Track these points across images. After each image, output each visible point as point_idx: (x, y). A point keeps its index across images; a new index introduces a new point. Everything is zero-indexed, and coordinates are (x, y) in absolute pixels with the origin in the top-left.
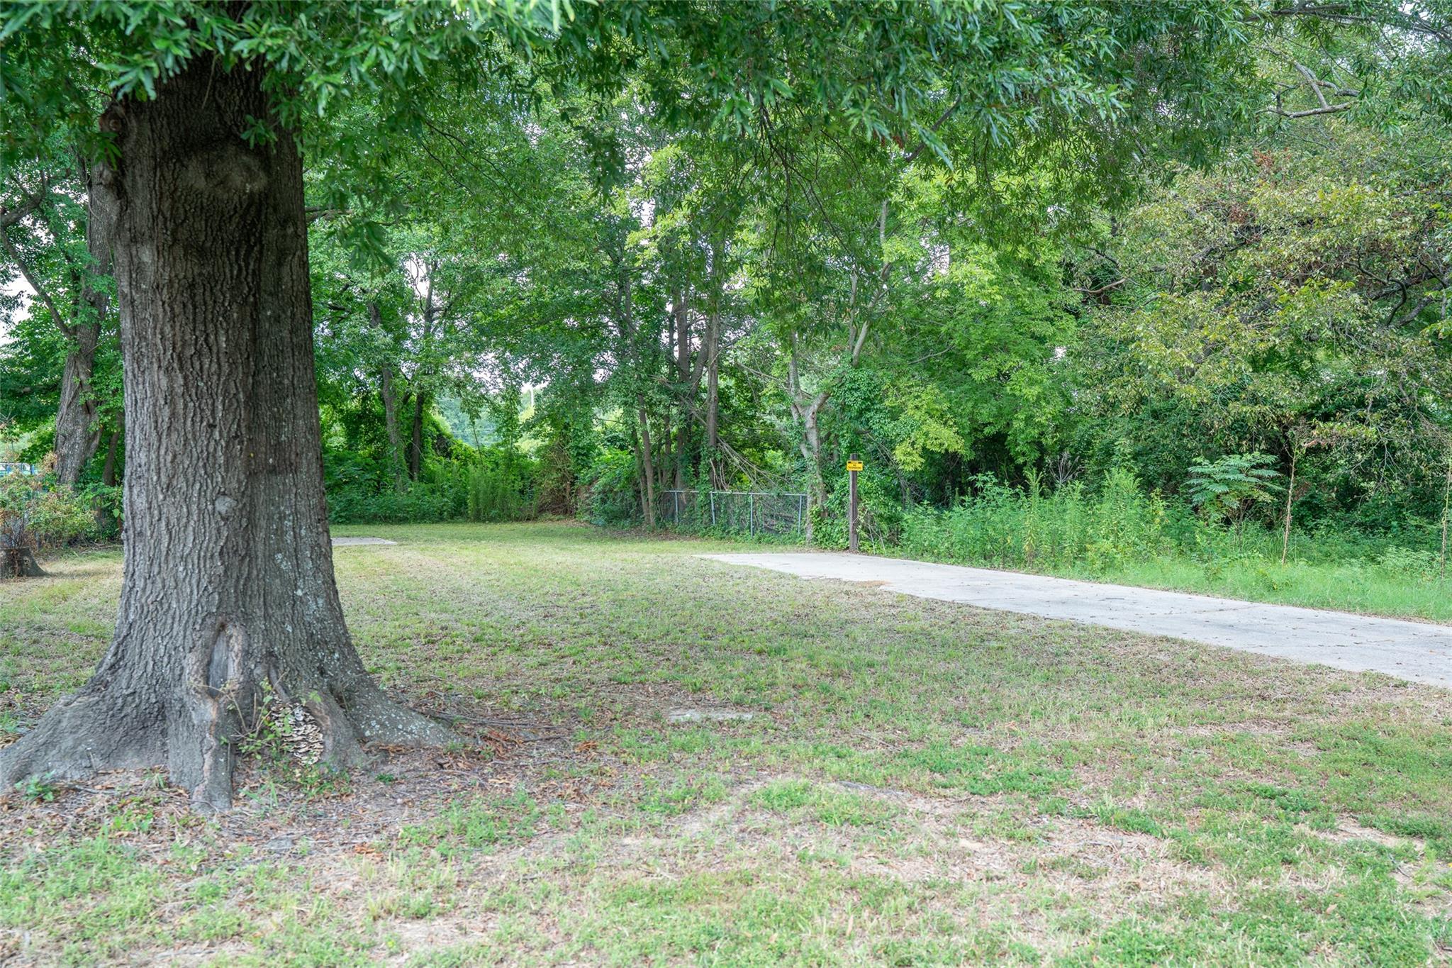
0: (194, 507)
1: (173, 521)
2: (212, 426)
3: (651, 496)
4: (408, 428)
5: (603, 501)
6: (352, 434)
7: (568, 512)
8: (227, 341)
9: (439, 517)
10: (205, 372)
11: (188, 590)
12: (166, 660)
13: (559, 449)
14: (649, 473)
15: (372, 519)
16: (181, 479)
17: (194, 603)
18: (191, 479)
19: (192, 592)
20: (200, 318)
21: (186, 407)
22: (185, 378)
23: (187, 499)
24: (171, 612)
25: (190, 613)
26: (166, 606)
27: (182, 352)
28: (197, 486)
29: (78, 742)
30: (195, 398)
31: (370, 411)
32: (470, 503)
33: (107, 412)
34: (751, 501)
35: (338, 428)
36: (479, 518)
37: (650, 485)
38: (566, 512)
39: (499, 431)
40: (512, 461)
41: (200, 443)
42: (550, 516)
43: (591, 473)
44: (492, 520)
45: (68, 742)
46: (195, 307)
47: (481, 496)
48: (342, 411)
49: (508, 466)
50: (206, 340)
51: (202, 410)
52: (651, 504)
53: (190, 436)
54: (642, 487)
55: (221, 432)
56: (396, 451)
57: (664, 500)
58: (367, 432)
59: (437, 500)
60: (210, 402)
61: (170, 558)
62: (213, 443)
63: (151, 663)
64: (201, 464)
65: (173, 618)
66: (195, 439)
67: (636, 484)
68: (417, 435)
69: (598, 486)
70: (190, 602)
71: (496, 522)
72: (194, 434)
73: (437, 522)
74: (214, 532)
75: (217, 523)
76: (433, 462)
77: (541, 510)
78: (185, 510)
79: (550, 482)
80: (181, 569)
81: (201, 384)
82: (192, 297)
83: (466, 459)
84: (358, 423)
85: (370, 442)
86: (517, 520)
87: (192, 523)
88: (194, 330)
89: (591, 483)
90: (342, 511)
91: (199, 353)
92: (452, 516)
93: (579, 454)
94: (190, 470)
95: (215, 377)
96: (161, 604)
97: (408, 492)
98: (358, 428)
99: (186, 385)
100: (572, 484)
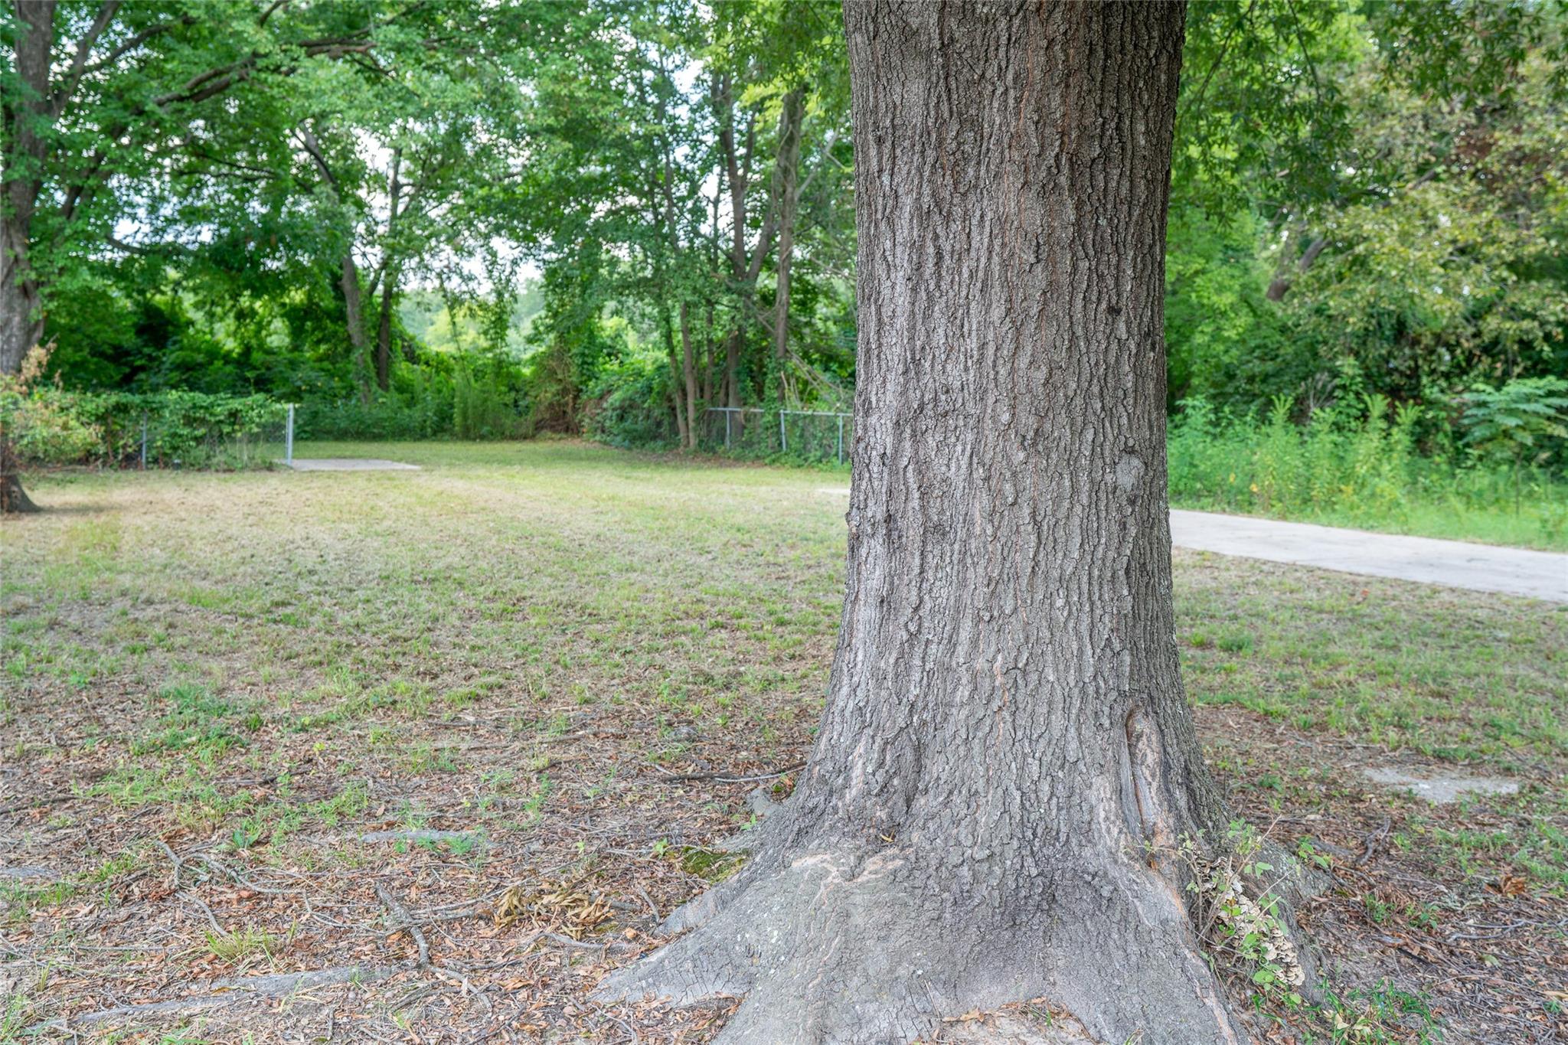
0: (1084, 478)
1: (1046, 505)
2: (1114, 311)
3: (691, 415)
4: (374, 327)
5: (621, 418)
6: (297, 334)
7: (571, 429)
8: (1147, 132)
9: (420, 434)
10: (1111, 198)
11: (1075, 646)
12: (1045, 787)
13: (558, 354)
14: (690, 388)
15: (342, 435)
16: (1063, 419)
17: (1089, 673)
18: (1080, 419)
19: (1081, 650)
20: (1113, 80)
21: (1075, 267)
22: (1078, 207)
23: (1072, 461)
24: (1046, 689)
25: (1083, 692)
26: (1034, 677)
27: (1076, 154)
28: (1089, 435)
29: (898, 957)
30: (1091, 252)
31: (317, 305)
32: (457, 419)
33: (51, 296)
34: (840, 423)
35: (278, 324)
36: (469, 434)
37: (691, 401)
38: (567, 430)
39: (485, 333)
40: (502, 369)
41: (1093, 347)
42: (549, 434)
43: (602, 386)
44: (483, 438)
45: (877, 960)
46: (1107, 56)
47: (470, 411)
48: (284, 305)
49: (498, 375)
50: (1118, 128)
51: (1101, 277)
52: (691, 424)
53: (1079, 332)
54: (678, 403)
55: (1128, 323)
56: (361, 354)
57: (706, 418)
58: (314, 330)
59: (417, 413)
60: (1114, 260)
61: (1039, 580)
62: (1114, 346)
63: (1017, 795)
64: (1096, 389)
65: (1050, 704)
66: (1088, 341)
67: (670, 400)
68: (384, 336)
69: (616, 397)
70: (1080, 669)
71: (491, 441)
72: (1085, 328)
73: (419, 440)
74: (1115, 528)
75: (1120, 509)
76: (403, 369)
77: (539, 426)
78: (1067, 483)
79: (548, 393)
80: (1060, 603)
81: (1103, 222)
82: (1107, 29)
83: (441, 366)
84: (303, 320)
85: (318, 342)
86: (513, 438)
87: (1078, 509)
88: (1101, 106)
89: (602, 397)
90: (305, 424)
91: (1106, 156)
92: (435, 433)
93: (584, 363)
94: (1079, 401)
95: (1125, 207)
96: (1025, 672)
97: (384, 404)
98: (303, 325)
99: (1078, 223)
100: (576, 397)
